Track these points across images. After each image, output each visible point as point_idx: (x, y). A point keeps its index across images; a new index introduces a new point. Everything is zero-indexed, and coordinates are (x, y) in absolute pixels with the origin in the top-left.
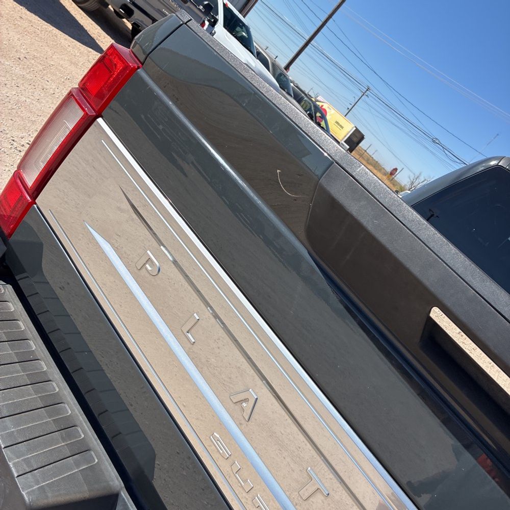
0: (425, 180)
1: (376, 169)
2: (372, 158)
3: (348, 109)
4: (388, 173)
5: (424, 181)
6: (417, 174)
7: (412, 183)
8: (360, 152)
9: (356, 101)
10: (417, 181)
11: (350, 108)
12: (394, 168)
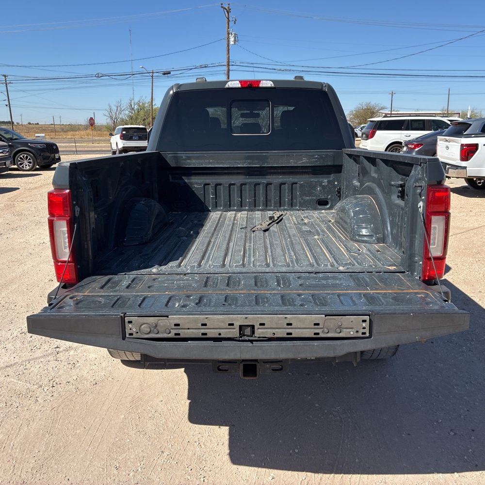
0: (117, 107)
1: (76, 131)
2: (62, 125)
3: (7, 105)
4: (87, 126)
5: (117, 109)
6: (107, 108)
7: (111, 117)
8: (49, 129)
9: (7, 95)
10: (113, 113)
11: (8, 104)
12: (89, 118)
